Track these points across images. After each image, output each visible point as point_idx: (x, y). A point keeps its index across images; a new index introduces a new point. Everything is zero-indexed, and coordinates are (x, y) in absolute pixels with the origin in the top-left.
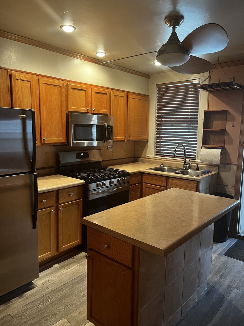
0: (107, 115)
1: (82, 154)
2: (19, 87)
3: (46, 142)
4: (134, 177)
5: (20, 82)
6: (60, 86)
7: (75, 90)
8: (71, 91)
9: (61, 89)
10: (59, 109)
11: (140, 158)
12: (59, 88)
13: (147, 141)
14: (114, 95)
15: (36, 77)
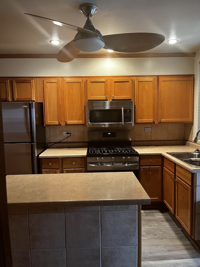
0: (130, 100)
1: (109, 134)
2: (49, 87)
3: (68, 124)
4: (151, 159)
5: (49, 84)
6: (81, 82)
7: (94, 83)
8: (89, 84)
9: (81, 84)
10: (80, 99)
11: (187, 142)
12: (79, 83)
13: (193, 123)
14: (138, 81)
15: (62, 79)
